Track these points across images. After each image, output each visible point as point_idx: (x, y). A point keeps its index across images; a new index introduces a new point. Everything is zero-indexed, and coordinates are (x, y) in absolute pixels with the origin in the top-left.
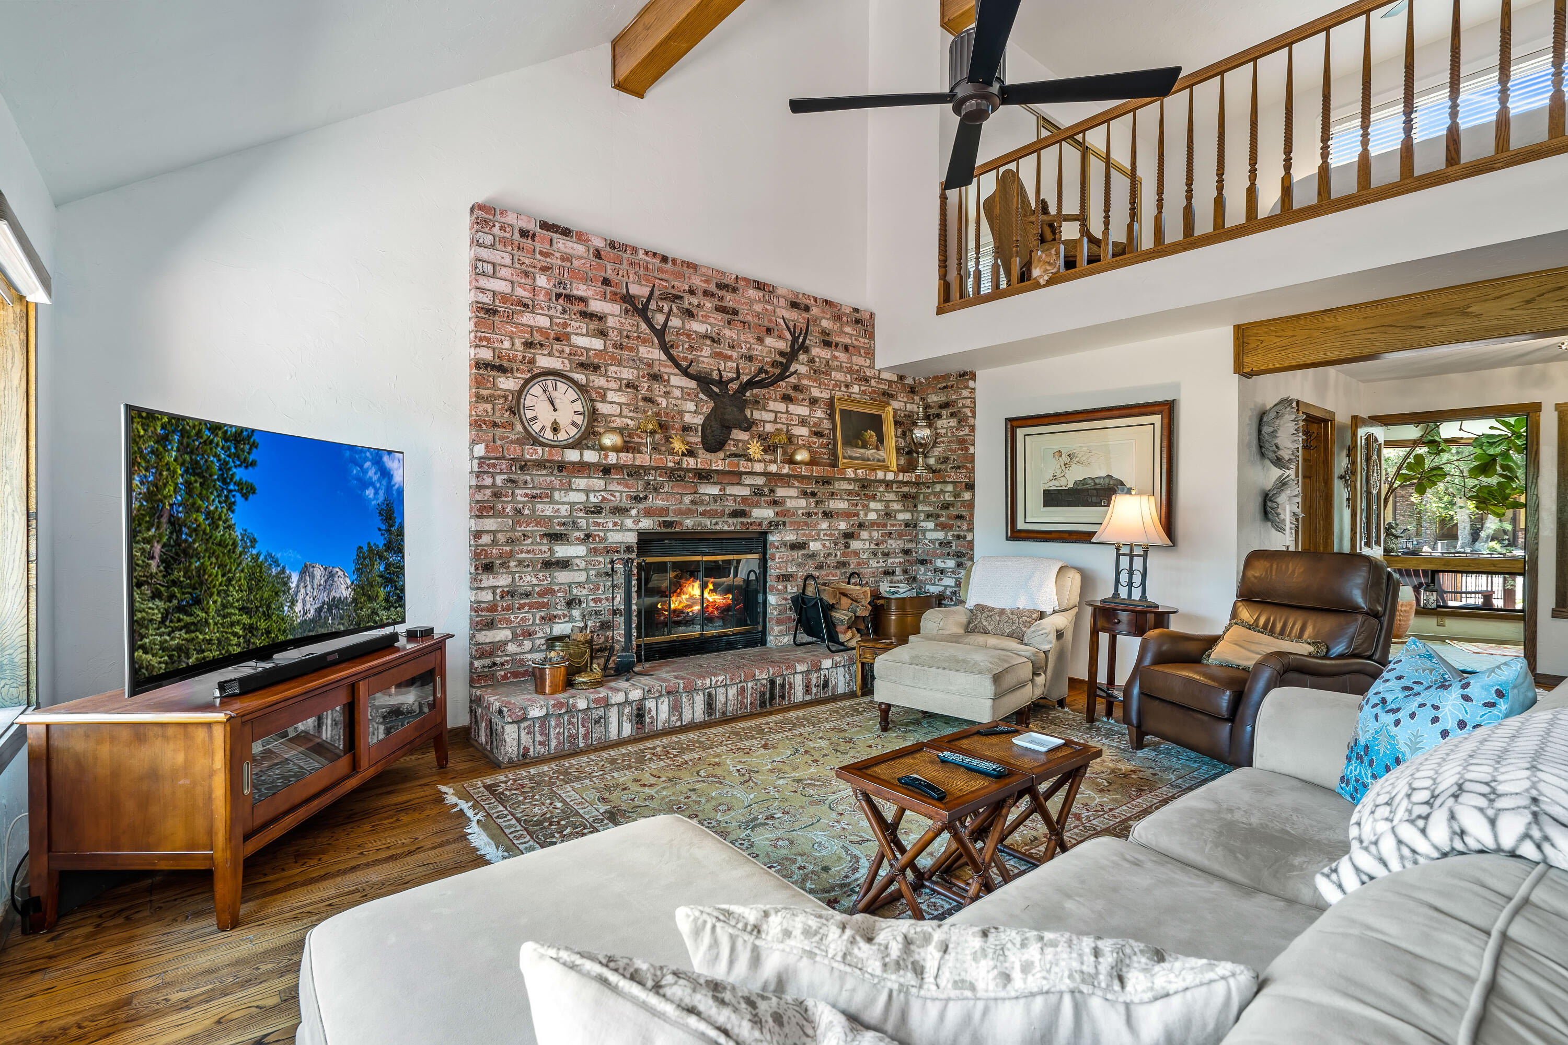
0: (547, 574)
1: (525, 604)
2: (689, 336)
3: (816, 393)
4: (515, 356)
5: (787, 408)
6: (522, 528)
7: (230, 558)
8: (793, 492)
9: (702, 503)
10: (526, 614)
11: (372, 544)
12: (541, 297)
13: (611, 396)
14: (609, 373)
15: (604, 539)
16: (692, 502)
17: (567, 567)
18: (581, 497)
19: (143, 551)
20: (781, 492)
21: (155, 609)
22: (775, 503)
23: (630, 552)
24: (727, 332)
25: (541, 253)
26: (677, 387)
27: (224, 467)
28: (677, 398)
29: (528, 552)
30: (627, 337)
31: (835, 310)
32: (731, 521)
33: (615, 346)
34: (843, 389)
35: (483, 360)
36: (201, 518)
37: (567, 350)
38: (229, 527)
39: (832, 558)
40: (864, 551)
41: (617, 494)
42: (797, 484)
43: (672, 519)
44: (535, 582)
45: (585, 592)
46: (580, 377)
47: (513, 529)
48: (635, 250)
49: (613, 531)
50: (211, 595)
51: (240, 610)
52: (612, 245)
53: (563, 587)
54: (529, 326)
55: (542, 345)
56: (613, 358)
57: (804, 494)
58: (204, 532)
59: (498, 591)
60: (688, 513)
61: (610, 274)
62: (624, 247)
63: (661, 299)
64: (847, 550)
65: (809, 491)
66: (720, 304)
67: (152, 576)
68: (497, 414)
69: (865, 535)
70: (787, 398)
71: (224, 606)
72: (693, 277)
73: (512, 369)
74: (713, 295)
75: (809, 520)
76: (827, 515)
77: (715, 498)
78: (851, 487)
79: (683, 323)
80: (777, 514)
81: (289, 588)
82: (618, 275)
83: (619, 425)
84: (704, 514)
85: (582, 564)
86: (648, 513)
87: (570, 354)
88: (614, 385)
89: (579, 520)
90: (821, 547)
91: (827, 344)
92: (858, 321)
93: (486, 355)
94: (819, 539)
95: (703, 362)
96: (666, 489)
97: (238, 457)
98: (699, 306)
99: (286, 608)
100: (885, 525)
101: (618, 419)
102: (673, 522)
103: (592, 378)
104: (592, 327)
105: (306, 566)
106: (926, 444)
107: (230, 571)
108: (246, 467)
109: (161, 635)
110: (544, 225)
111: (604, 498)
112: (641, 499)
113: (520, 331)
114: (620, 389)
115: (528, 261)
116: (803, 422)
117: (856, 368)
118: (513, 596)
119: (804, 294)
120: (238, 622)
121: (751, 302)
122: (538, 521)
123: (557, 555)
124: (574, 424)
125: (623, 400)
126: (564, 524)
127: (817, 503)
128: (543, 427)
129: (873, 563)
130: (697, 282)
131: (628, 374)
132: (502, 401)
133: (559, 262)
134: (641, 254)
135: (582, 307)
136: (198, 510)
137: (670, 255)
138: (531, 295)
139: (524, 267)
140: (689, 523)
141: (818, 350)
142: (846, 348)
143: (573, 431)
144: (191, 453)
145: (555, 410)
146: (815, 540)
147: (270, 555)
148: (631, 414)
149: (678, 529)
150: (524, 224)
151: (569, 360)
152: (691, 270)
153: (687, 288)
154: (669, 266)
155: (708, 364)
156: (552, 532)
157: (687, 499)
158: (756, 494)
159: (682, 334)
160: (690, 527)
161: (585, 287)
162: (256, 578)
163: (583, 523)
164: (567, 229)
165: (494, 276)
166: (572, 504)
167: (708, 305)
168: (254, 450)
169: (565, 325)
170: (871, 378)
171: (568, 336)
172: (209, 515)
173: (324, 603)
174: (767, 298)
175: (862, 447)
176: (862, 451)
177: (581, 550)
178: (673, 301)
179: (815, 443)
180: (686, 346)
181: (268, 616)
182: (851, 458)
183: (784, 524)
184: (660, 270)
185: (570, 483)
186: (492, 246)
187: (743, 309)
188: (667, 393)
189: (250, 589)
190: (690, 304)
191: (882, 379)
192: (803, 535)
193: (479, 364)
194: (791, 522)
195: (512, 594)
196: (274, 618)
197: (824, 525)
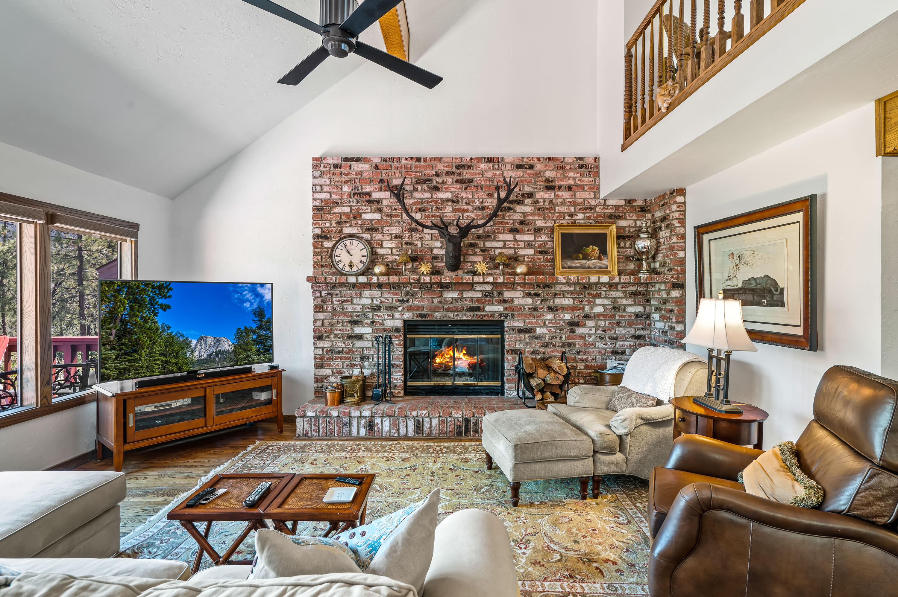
0: (350, 342)
1: (339, 357)
2: (436, 202)
3: (540, 224)
4: (332, 230)
5: (514, 237)
6: (337, 318)
7: (154, 334)
8: (519, 294)
9: (447, 302)
10: (339, 362)
11: (248, 327)
12: (345, 197)
13: (385, 244)
14: (384, 231)
15: (383, 324)
16: (439, 302)
17: (361, 339)
18: (369, 301)
19: (106, 333)
20: (508, 294)
21: (113, 354)
22: (504, 301)
23: (398, 332)
24: (464, 195)
25: (345, 174)
26: (428, 234)
27: (152, 299)
28: (428, 240)
29: (340, 330)
30: (395, 209)
31: (558, 162)
32: (468, 314)
33: (387, 216)
34: (567, 217)
35: (317, 234)
36: (138, 319)
37: (360, 222)
38: (154, 322)
39: (558, 339)
40: (590, 336)
41: (390, 299)
42: (519, 288)
43: (425, 313)
44: (343, 346)
45: (371, 353)
46: (367, 236)
47: (332, 318)
48: (399, 159)
49: (388, 319)
50: (143, 349)
51: (160, 354)
52: (385, 160)
53: (359, 349)
54: (339, 213)
55: (346, 222)
56: (386, 223)
57: (529, 295)
58: (140, 325)
59: (325, 350)
60: (437, 309)
61: (384, 176)
62: (392, 159)
63: (417, 183)
64: (572, 335)
65: (533, 293)
66: (459, 178)
67: (111, 342)
68: (324, 260)
69: (590, 323)
70: (514, 231)
71: (150, 353)
72: (438, 165)
73: (331, 236)
74: (453, 174)
75: (535, 313)
76: (550, 309)
77: (456, 300)
78: (573, 289)
79: (432, 195)
80: (507, 309)
81: (191, 346)
82: (388, 175)
83: (391, 260)
84: (448, 309)
85: (369, 337)
86: (409, 309)
87: (362, 224)
88: (387, 238)
89: (367, 314)
90: (546, 332)
91: (550, 188)
92: (581, 167)
93: (318, 231)
94: (545, 326)
95: (447, 216)
96: (420, 295)
97: (161, 295)
98: (443, 182)
99: (188, 354)
100: (613, 317)
101: (390, 257)
102: (426, 314)
103: (374, 235)
104: (373, 207)
105: (202, 337)
106: (647, 252)
107: (154, 339)
108: (165, 298)
109: (115, 364)
110: (347, 159)
111: (382, 301)
112: (405, 301)
113: (335, 217)
114: (391, 239)
115: (338, 180)
116: (528, 245)
117: (580, 201)
118: (332, 353)
119: (528, 158)
120: (159, 359)
121: (483, 172)
122: (345, 314)
123: (355, 332)
124: (361, 262)
125: (393, 245)
126: (359, 316)
127: (542, 301)
128: (344, 265)
129: (600, 345)
130: (441, 168)
131: (395, 230)
132: (326, 254)
133: (354, 176)
134: (403, 161)
135: (368, 198)
136: (137, 316)
137: (422, 156)
138: (340, 197)
139: (336, 183)
140: (438, 315)
141: (541, 194)
142: (570, 188)
143: (361, 266)
144: (134, 294)
145: (351, 256)
146: (541, 327)
147: (179, 333)
148: (398, 253)
149: (429, 319)
150: (335, 162)
151: (361, 228)
152: (437, 162)
153: (434, 173)
154: (422, 163)
155: (450, 217)
156: (352, 320)
157: (436, 301)
158: (487, 296)
159: (431, 202)
160: (438, 317)
161: (369, 187)
162: (170, 341)
163: (370, 315)
164: (359, 158)
165: (321, 191)
166: (363, 305)
167: (450, 180)
168: (170, 291)
169: (359, 209)
170: (596, 206)
171: (360, 215)
172: (142, 318)
173: (213, 352)
174: (496, 166)
175: (583, 259)
176: (583, 262)
177: (369, 330)
178: (425, 183)
179: (540, 259)
180: (434, 208)
181: (177, 357)
182: (570, 267)
183: (513, 315)
184: (416, 167)
185: (361, 294)
186: (321, 177)
187: (477, 178)
188: (421, 239)
189: (166, 347)
190: (436, 182)
191: (608, 206)
192: (530, 323)
193: (315, 237)
194: (519, 315)
195: (332, 351)
196: (180, 358)
197: (550, 316)
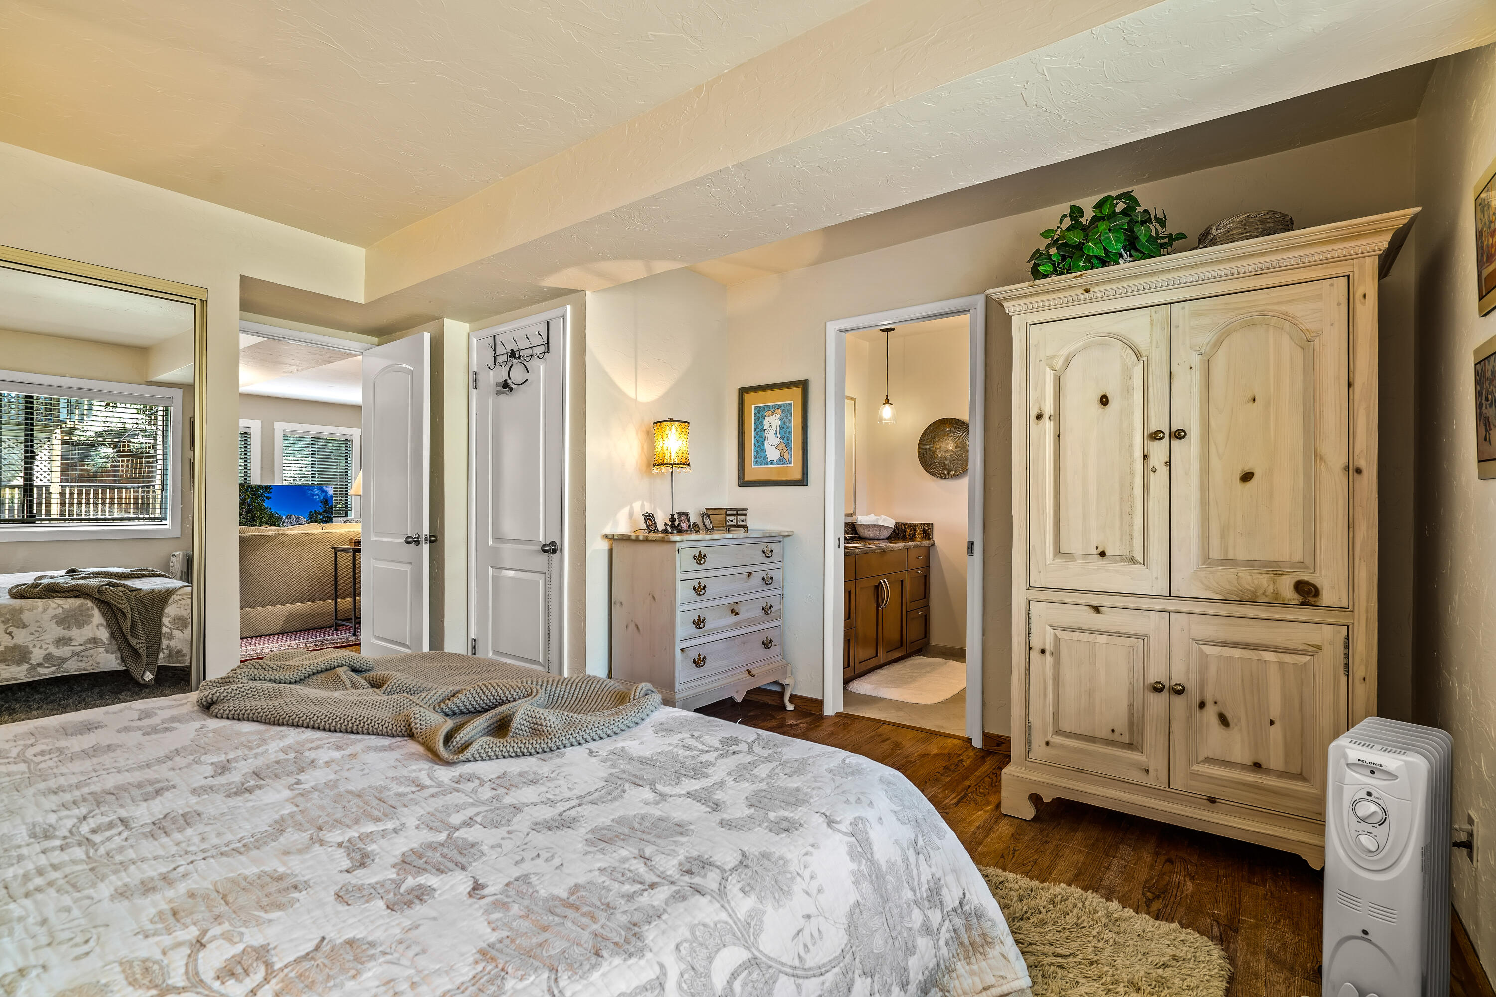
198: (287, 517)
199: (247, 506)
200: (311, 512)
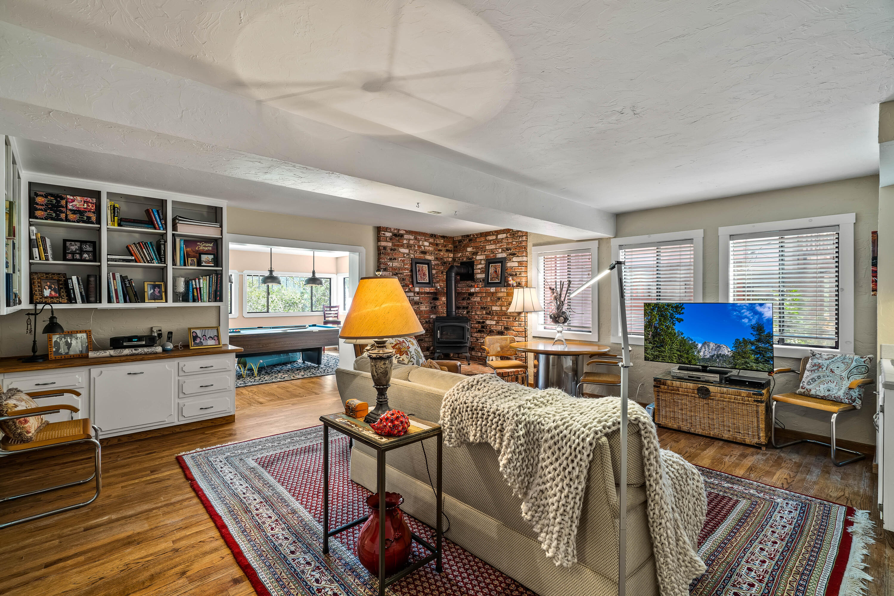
198: (704, 344)
199: (653, 329)
200: (737, 340)
